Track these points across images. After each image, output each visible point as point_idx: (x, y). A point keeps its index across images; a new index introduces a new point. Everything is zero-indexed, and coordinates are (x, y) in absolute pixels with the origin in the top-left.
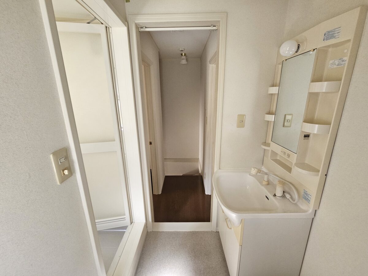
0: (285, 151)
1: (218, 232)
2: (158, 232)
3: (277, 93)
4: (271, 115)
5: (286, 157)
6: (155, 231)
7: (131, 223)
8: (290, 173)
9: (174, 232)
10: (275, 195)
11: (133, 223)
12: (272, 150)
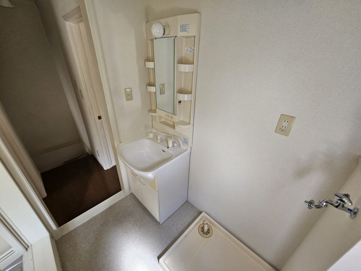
0: (168, 115)
1: (132, 194)
2: (70, 233)
3: (154, 67)
4: (152, 87)
5: (170, 119)
6: (64, 234)
7: (27, 249)
8: (175, 129)
9: (89, 220)
10: (168, 147)
11: (30, 247)
12: (158, 115)
